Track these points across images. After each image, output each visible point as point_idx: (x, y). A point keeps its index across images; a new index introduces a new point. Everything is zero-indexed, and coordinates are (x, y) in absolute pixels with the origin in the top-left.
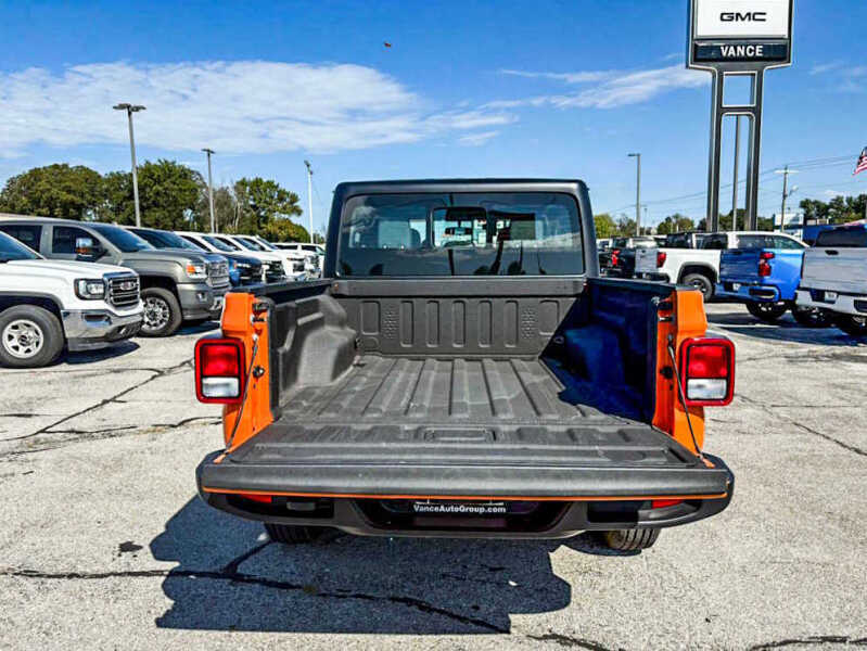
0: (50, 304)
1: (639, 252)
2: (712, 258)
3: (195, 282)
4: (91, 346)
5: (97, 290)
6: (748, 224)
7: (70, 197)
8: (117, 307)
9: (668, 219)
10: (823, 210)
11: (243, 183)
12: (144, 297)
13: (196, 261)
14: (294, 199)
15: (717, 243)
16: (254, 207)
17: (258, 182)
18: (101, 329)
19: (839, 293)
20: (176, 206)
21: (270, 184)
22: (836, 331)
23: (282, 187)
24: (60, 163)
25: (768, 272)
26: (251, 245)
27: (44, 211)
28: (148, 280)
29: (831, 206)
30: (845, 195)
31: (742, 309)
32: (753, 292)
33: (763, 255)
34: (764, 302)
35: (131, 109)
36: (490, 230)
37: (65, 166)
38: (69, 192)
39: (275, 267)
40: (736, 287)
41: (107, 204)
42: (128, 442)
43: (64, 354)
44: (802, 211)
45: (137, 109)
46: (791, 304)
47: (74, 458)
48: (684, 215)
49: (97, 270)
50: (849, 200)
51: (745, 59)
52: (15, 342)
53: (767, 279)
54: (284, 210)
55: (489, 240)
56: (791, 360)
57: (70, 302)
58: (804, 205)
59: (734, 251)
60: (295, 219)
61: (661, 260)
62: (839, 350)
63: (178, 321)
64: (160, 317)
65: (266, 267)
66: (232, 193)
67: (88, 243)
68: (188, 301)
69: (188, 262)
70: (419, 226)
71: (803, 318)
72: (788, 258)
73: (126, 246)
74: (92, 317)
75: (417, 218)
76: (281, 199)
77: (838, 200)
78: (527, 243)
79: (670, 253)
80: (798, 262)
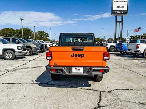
0: (13, 50)
1: (104, 44)
2: (114, 45)
3: (34, 47)
4: (19, 57)
5: (20, 48)
6: (121, 40)
7: (10, 33)
8: (23, 51)
9: (109, 39)
10: (134, 37)
11: (39, 32)
12: (27, 49)
13: (35, 44)
14: (48, 34)
15: (115, 42)
16: (41, 36)
17: (42, 31)
18: (21, 54)
19: (132, 50)
20: (28, 35)
21: (43, 32)
22: (132, 56)
23: (45, 32)
24: (8, 28)
25: (123, 47)
26: (42, 42)
27: (5, 36)
28: (28, 47)
29: (135, 37)
30: (137, 35)
31: (119, 52)
32: (120, 50)
33: (122, 44)
34: (122, 51)
35: (22, 19)
36: (81, 40)
37: (9, 28)
38: (10, 32)
39: (46, 45)
40: (118, 49)
41: (16, 35)
42: (28, 70)
43: (15, 58)
44: (130, 38)
45: (23, 19)
46: (126, 52)
47: (22, 71)
48: (112, 38)
49: (20, 45)
50: (138, 36)
51: (121, 14)
52: (7, 56)
53: (122, 48)
54: (46, 36)
55: (81, 41)
56: (125, 59)
57: (16, 50)
58: (131, 36)
59: (118, 44)
60: (48, 38)
61: (107, 45)
62: (132, 58)
63: (32, 53)
64: (29, 53)
65: (45, 45)
66: (37, 33)
67: (17, 41)
68: (33, 50)
69: (33, 44)
70: (71, 39)
71: (128, 54)
72: (125, 45)
73: (23, 42)
74: (20, 52)
75: (71, 38)
76: (45, 34)
77: (136, 36)
78: (86, 42)
79: (108, 44)
80: (127, 45)
